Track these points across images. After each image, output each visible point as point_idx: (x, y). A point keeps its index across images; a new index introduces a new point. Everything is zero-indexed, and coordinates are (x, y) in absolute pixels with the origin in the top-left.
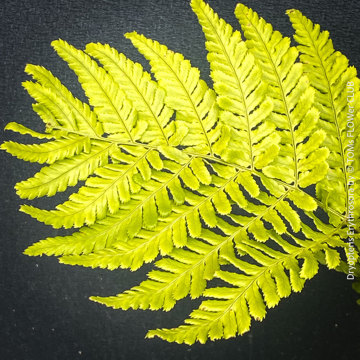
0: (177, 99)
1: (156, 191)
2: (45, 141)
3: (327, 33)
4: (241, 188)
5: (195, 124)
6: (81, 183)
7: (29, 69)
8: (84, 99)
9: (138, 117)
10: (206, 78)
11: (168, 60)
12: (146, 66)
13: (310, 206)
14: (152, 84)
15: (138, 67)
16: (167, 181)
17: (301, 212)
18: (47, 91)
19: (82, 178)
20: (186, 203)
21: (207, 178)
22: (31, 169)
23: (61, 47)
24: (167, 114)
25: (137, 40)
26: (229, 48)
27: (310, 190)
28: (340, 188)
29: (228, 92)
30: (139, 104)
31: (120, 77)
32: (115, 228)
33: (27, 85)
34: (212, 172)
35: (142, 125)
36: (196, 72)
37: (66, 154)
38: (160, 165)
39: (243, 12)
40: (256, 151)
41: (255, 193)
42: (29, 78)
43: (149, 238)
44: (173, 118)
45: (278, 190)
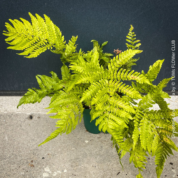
0: (27, 27)
1: (25, 40)
2: (9, 33)
3: (49, 18)
4: (37, 39)
5: (30, 31)
6: (14, 39)
7: (6, 23)
8: (14, 27)
9: (22, 30)
10: (31, 24)
11: (26, 22)
12: (23, 23)
13: (46, 42)
14: (24, 25)
15: (22, 23)
16: (26, 39)
17: (45, 43)
18: (9, 26)
19: (14, 38)
20: (29, 41)
21: (32, 38)
22: (7, 37)
23: (10, 20)
24: (26, 29)
25: (21, 19)
26: (34, 20)
27: (46, 40)
28: (51, 40)
29: (35, 26)
30: (22, 28)
31: (19, 24)
32: (19, 45)
33: (6, 25)
34: (33, 37)
35: (23, 31)
36: (30, 23)
37: (12, 35)
38: (25, 36)
39: (36, 15)
40: (39, 34)
41: (39, 40)
42: (6, 24)
43: (24, 46)
44: (27, 30)
45: (42, 40)
